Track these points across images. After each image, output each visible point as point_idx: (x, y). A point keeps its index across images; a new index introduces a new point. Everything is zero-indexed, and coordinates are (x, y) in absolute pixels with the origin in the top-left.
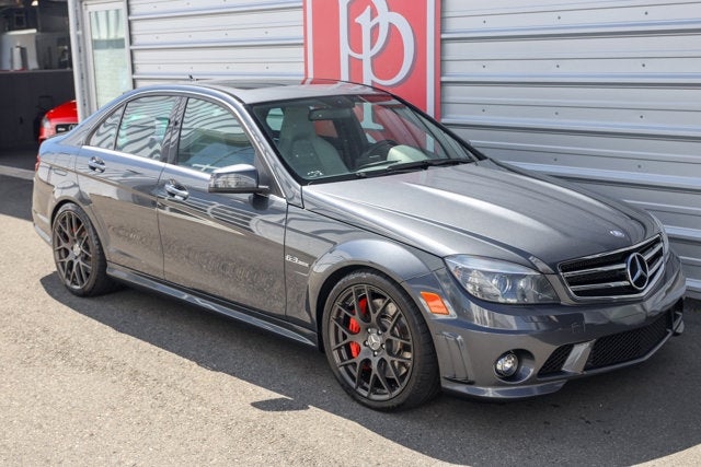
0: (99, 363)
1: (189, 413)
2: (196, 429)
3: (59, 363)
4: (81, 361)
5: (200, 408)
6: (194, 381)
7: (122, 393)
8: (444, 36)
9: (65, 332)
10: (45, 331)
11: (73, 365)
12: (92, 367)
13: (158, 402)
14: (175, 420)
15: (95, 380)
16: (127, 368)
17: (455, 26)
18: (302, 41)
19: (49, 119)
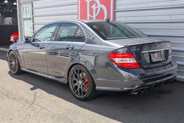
0: (17, 98)
1: (41, 113)
2: (43, 118)
3: (5, 97)
4: (12, 97)
5: (44, 111)
6: (44, 103)
7: (22, 106)
8: (115, 11)
9: (8, 89)
10: (3, 89)
11: (9, 98)
12: (15, 99)
13: (32, 109)
14: (37, 115)
15: (15, 102)
16: (25, 99)
17: (118, 8)
18: (77, 13)
19: (12, 36)
